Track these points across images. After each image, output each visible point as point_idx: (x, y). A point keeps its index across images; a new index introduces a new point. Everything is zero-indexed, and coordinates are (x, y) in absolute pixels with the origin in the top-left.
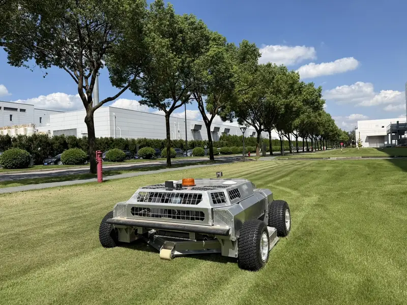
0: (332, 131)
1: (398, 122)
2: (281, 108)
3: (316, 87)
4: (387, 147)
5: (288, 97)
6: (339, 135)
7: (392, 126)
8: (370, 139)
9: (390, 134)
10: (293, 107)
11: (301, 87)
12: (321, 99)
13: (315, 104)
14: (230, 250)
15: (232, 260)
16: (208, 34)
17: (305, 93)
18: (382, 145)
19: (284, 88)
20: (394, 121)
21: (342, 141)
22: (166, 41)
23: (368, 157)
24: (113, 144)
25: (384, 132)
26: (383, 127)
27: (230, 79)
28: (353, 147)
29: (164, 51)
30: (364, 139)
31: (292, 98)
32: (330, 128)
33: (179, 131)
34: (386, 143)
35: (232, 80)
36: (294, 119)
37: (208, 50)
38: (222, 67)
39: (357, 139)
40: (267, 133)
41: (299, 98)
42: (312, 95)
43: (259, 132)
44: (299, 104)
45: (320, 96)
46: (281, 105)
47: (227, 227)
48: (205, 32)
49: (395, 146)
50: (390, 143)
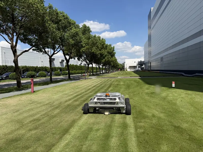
0: (116, 64)
1: (141, 61)
2: (99, 55)
3: (112, 46)
4: (137, 71)
5: (102, 50)
6: (118, 66)
7: (139, 62)
8: (130, 67)
9: (138, 66)
10: (103, 54)
11: (106, 46)
12: (114, 51)
13: (112, 54)
14: (123, 111)
15: (123, 113)
16: (70, 21)
17: (108, 49)
18: (135, 70)
19: (100, 46)
20: (139, 60)
21: (119, 68)
22: (55, 26)
23: (132, 77)
24: (7, 69)
25: (135, 64)
26: (135, 62)
27: (81, 43)
28: (124, 71)
29: (55, 30)
30: (128, 67)
31: (103, 51)
32: (116, 63)
33: (42, 61)
34: (136, 69)
35: (82, 43)
36: (102, 59)
37: (71, 29)
38: (78, 38)
39: (125, 67)
40: (91, 65)
41: (106, 51)
42: (111, 50)
43: (88, 65)
44: (106, 53)
45: (114, 50)
46: (99, 54)
47: (124, 106)
48: (69, 21)
49: (140, 71)
50: (138, 69)
